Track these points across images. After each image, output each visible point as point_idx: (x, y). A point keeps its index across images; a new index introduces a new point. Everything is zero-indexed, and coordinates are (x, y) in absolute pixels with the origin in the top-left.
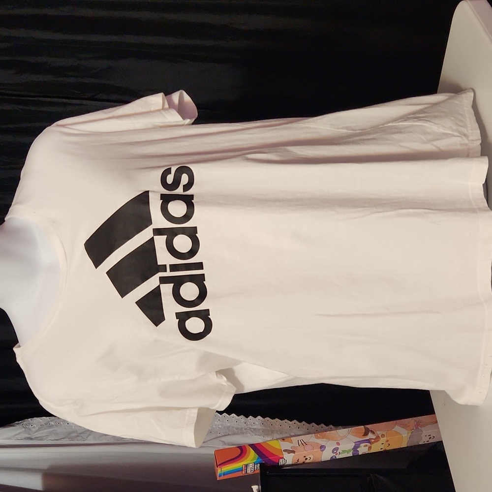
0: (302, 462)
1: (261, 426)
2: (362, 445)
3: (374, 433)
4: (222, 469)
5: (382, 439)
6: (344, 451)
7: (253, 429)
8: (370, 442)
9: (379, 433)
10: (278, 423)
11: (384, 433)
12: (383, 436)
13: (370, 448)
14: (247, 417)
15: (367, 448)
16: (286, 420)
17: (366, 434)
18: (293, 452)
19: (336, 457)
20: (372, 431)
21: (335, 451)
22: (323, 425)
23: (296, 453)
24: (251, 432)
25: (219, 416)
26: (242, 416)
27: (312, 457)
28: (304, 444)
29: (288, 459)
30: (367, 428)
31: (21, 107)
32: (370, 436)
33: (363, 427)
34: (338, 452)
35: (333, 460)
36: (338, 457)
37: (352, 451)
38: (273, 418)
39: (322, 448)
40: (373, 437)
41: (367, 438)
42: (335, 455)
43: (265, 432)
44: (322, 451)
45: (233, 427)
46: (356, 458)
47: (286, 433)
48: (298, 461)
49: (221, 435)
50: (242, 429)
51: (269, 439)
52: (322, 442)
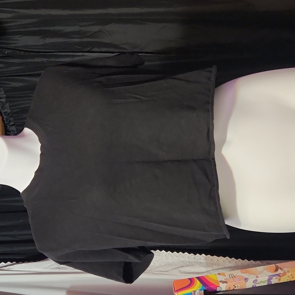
0: (232, 289)
1: (204, 260)
2: (274, 278)
3: (282, 269)
4: (179, 294)
5: (288, 274)
6: (261, 282)
7: (199, 262)
8: (279, 276)
9: (286, 270)
10: (216, 259)
11: (289, 269)
12: (289, 272)
13: (279, 280)
14: (195, 254)
15: (278, 279)
16: (221, 257)
17: (276, 270)
18: (226, 282)
19: (256, 286)
20: (280, 268)
21: (255, 282)
22: (246, 260)
23: (228, 284)
24: (198, 265)
25: (177, 254)
26: (192, 254)
27: (239, 286)
28: (234, 277)
29: (223, 287)
30: (277, 266)
31: (46, 59)
32: (279, 271)
33: (274, 265)
34: (257, 282)
35: (254, 288)
36: (257, 285)
37: (267, 282)
38: (212, 255)
39: (246, 280)
40: (282, 272)
41: (277, 273)
42: (255, 284)
43: (208, 265)
44: (246, 282)
45: (186, 261)
46: (270, 286)
47: (221, 265)
48: (230, 288)
49: (179, 267)
50: (192, 262)
51: (210, 269)
52: (246, 276)
